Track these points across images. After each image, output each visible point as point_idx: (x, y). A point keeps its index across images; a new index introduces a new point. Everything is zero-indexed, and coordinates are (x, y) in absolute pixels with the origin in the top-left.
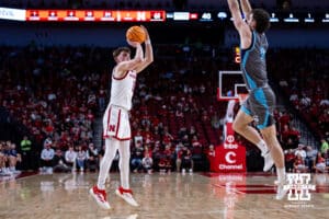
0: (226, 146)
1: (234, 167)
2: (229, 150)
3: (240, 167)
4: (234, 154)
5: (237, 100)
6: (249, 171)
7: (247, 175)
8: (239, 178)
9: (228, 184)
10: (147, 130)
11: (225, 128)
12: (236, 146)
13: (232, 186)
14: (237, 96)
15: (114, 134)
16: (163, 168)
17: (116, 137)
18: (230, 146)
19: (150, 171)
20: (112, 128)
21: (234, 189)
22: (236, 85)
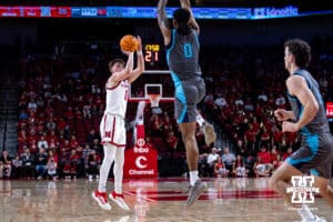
0: (136, 150)
1: (145, 172)
2: (139, 154)
3: (151, 172)
4: (145, 159)
5: (148, 101)
6: (161, 176)
7: (159, 181)
8: (151, 184)
9: (138, 191)
10: (53, 133)
11: (135, 130)
12: (146, 150)
13: (142, 193)
14: (147, 97)
15: (110, 139)
16: (68, 175)
17: (112, 143)
18: (141, 150)
19: (55, 178)
20: (108, 134)
21: (145, 197)
22: (146, 85)
